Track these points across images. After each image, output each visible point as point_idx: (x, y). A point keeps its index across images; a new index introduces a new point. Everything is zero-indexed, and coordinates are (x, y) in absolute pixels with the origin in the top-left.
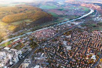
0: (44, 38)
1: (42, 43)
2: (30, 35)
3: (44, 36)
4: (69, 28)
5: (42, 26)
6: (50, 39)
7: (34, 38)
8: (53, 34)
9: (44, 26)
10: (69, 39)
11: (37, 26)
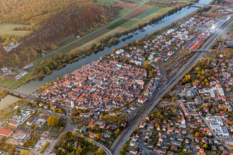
0: (109, 107)
1: (114, 137)
2: (39, 101)
3: (106, 100)
4: (190, 50)
5: (73, 51)
6: (139, 113)
7: (64, 112)
8: (141, 83)
9: (81, 48)
10: (221, 102)
11: (49, 49)
